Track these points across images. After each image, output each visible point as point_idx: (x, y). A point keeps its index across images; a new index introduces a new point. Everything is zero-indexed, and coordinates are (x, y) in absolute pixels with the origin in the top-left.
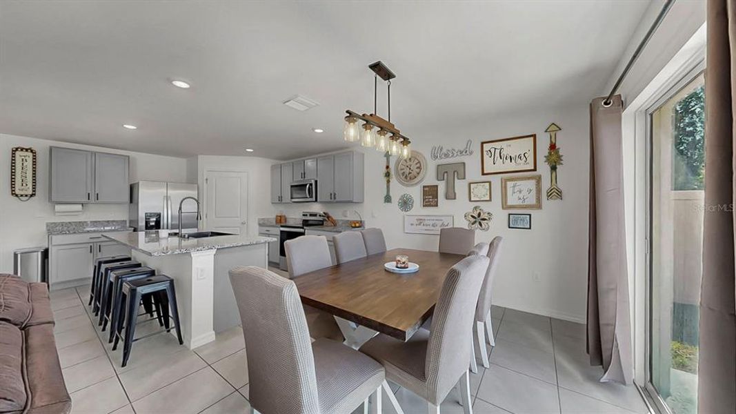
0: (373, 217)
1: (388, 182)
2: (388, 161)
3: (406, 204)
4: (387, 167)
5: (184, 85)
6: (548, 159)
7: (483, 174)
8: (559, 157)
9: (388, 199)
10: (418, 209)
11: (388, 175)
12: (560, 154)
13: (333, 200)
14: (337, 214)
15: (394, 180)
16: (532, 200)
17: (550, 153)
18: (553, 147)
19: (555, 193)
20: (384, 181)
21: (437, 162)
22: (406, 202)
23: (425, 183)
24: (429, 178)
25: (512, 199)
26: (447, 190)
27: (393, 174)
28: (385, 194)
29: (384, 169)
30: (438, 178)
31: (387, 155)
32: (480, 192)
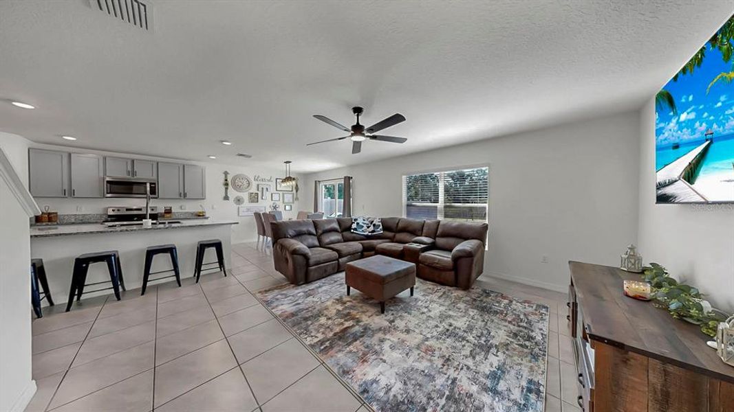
0: (213, 208)
1: (227, 189)
2: (226, 176)
3: (239, 201)
4: (226, 180)
7: (277, 191)
8: (298, 188)
9: (226, 198)
10: (246, 204)
11: (227, 184)
13: (183, 196)
15: (230, 187)
16: (291, 201)
18: (297, 185)
19: (297, 199)
20: (223, 188)
21: (257, 183)
22: (239, 200)
23: (251, 191)
24: (253, 190)
25: (286, 200)
26: (263, 195)
27: (230, 184)
28: (224, 195)
29: (222, 181)
30: (258, 190)
31: (226, 173)
32: (276, 197)
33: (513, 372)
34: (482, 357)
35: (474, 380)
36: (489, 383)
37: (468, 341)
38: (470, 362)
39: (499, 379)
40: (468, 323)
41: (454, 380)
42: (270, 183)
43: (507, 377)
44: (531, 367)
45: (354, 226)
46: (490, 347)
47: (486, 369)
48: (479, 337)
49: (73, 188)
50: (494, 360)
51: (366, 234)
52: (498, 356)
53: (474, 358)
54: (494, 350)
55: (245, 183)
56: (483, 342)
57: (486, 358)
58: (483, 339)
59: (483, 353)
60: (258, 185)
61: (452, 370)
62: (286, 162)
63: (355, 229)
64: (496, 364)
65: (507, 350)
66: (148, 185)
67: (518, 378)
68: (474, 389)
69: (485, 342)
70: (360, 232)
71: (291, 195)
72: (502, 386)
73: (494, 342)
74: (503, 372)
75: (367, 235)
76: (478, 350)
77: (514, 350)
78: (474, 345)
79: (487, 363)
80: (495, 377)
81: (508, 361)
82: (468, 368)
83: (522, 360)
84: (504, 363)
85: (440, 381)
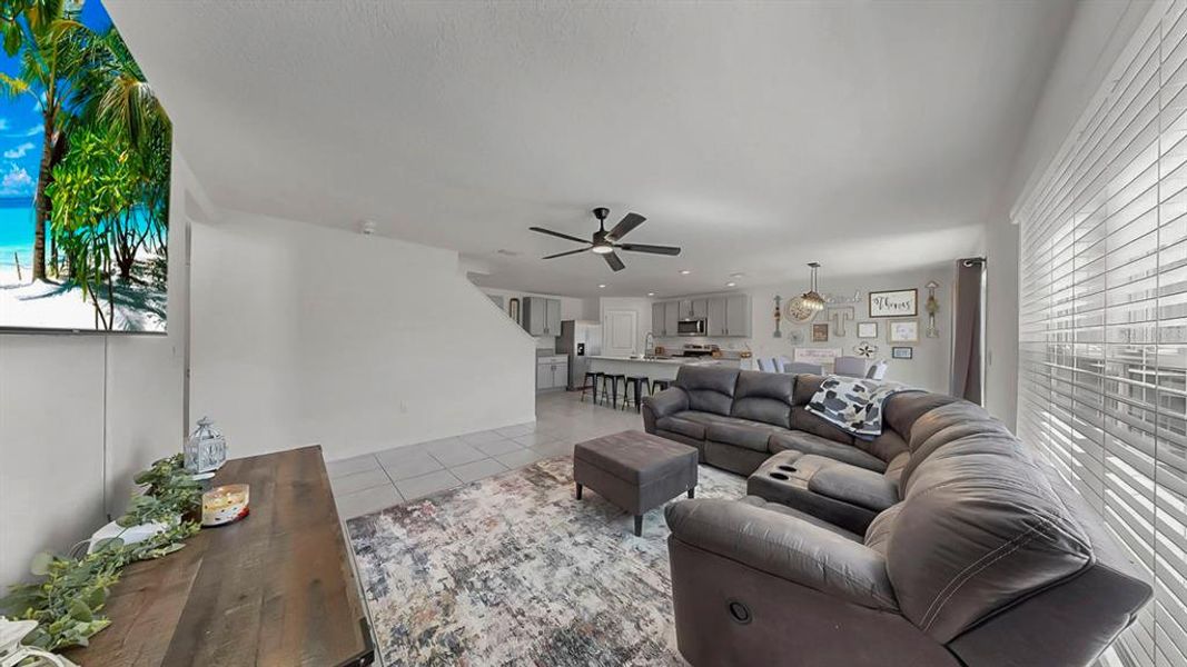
1: (778, 320)
2: (778, 303)
4: (777, 309)
5: (685, 272)
6: (927, 307)
7: (871, 317)
8: (937, 307)
9: (777, 334)
10: (808, 343)
11: (778, 315)
12: (939, 303)
13: (725, 334)
14: (723, 346)
15: (782, 318)
16: (913, 337)
17: (929, 304)
18: (932, 299)
19: (933, 333)
20: (774, 320)
22: (795, 337)
23: (815, 323)
25: (896, 336)
26: (837, 327)
27: (782, 313)
28: (775, 330)
29: (774, 311)
30: (828, 320)
31: (778, 298)
32: (868, 330)
33: (409, 582)
34: (451, 563)
35: (432, 541)
36: (420, 551)
37: (483, 561)
38: (453, 548)
39: (416, 563)
40: (526, 583)
41: (444, 529)
43: (410, 572)
44: (394, 611)
45: (819, 398)
46: (458, 582)
47: (435, 558)
48: (485, 581)
49: (666, 330)
50: (438, 574)
51: (843, 425)
52: (440, 581)
53: (455, 555)
54: (451, 583)
56: (472, 579)
57: (446, 566)
58: (478, 585)
59: (455, 568)
61: (455, 531)
62: (812, 265)
63: (819, 407)
64: (432, 571)
65: (439, 603)
67: (400, 581)
68: (425, 537)
69: (472, 583)
70: (830, 416)
71: (913, 324)
72: (408, 560)
73: (464, 596)
74: (418, 572)
75: (847, 429)
76: (463, 564)
77: (432, 613)
78: (475, 566)
79: (440, 564)
80: (419, 559)
81: (425, 591)
82: (447, 544)
83: (411, 608)
84: (425, 582)
85: (451, 520)
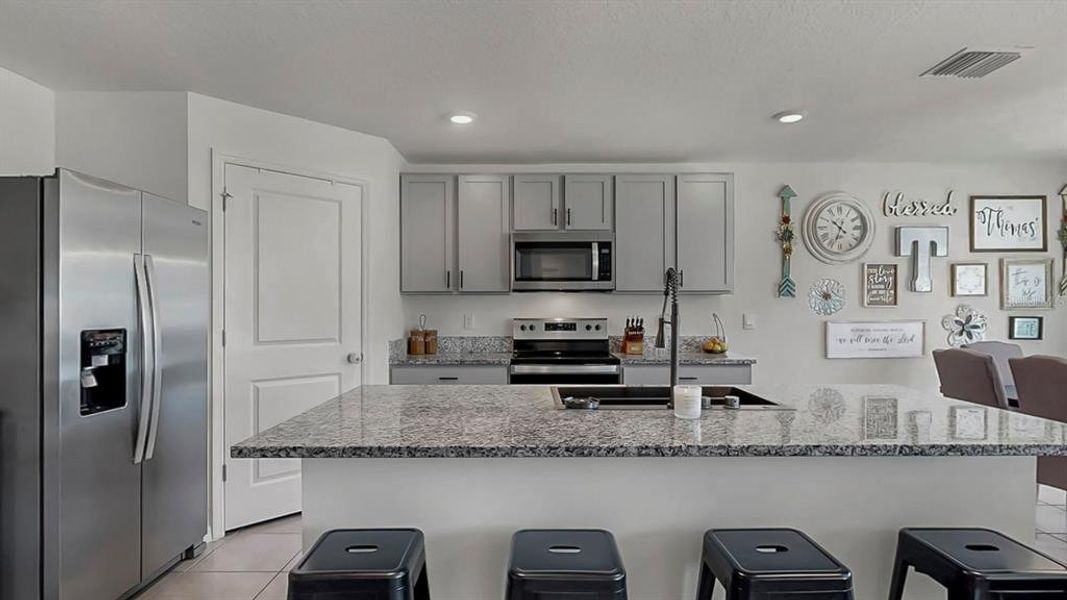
1: (787, 251)
2: (784, 205)
3: (826, 297)
4: (786, 220)
6: (1061, 235)
7: (972, 250)
9: (785, 288)
11: (786, 236)
15: (797, 246)
16: (1039, 294)
17: (1063, 230)
18: (1065, 219)
20: (774, 250)
21: (893, 221)
23: (868, 260)
24: (877, 250)
25: (1015, 294)
26: (914, 275)
27: (796, 233)
28: (778, 277)
29: (773, 224)
30: (896, 252)
31: (784, 194)
32: (970, 280)
42: (945, 220)
49: (461, 269)
55: (848, 226)
60: (896, 232)
66: (595, 247)
71: (1040, 271)
